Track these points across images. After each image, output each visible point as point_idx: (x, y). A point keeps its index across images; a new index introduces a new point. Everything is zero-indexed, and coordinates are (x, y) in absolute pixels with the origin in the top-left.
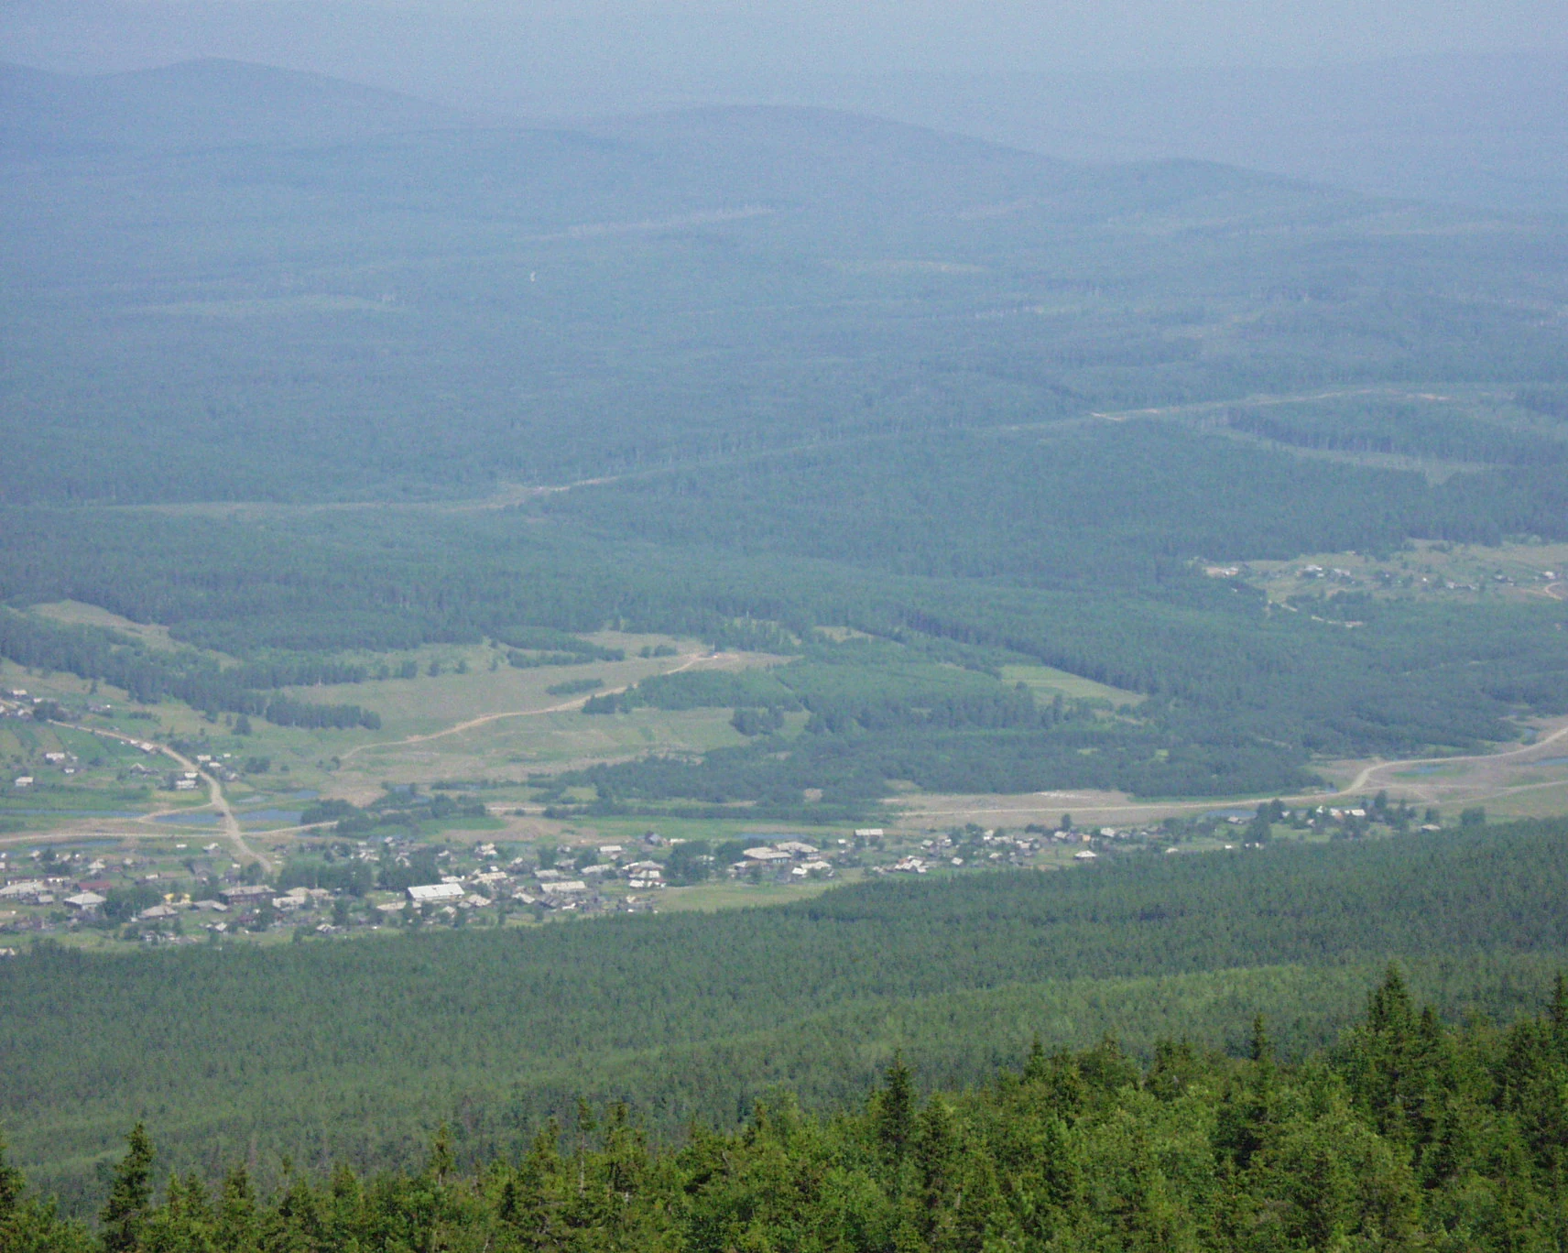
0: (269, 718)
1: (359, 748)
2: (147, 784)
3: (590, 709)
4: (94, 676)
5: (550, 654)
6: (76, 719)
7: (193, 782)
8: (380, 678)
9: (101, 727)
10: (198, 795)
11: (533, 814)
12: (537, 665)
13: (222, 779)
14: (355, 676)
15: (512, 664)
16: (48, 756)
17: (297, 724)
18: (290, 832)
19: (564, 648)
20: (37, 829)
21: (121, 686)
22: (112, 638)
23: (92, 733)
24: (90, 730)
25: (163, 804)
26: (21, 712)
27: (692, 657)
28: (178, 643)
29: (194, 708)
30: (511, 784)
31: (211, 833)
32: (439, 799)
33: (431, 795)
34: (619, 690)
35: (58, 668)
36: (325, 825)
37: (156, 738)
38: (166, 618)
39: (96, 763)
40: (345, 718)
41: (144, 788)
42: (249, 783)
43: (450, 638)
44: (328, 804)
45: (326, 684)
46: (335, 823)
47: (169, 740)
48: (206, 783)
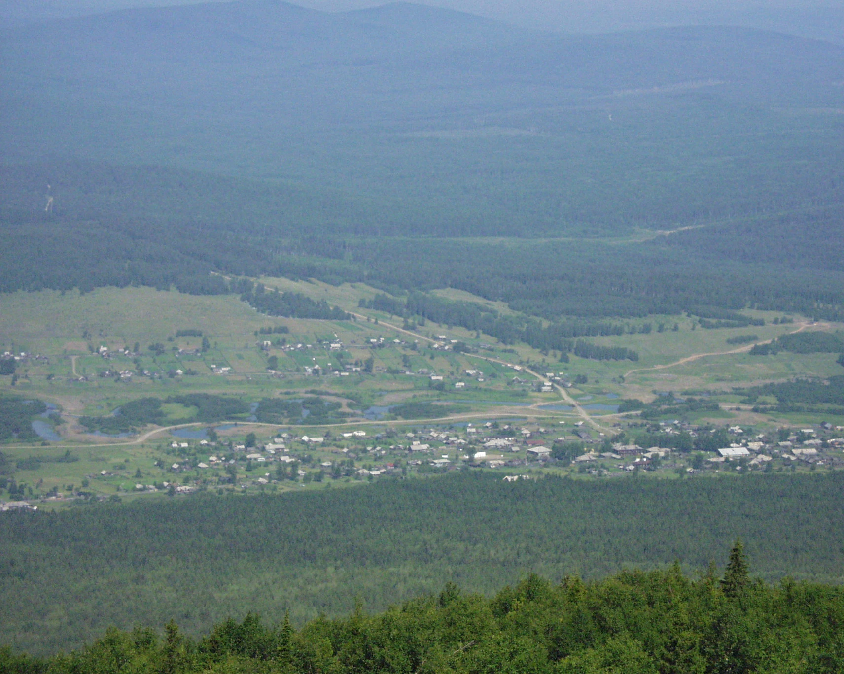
0: (576, 354)
1: (631, 371)
2: (527, 389)
3: (756, 351)
4: (475, 329)
5: (723, 321)
6: (476, 352)
7: (550, 388)
8: (631, 333)
9: (490, 356)
10: (553, 395)
11: (746, 410)
12: (717, 327)
13: (564, 386)
14: (618, 332)
15: (703, 326)
16: (467, 371)
17: (592, 357)
18: (612, 416)
19: (728, 318)
20: (478, 411)
21: (492, 335)
22: (480, 309)
23: (486, 360)
24: (485, 358)
25: (539, 399)
26: (446, 348)
27: (802, 325)
28: (516, 312)
29: (534, 348)
30: (725, 393)
31: (573, 416)
32: (690, 400)
33: (685, 398)
34: (768, 342)
35: (455, 324)
36: (633, 413)
37: (521, 363)
38: (506, 298)
39: (493, 376)
40: (618, 354)
41: (524, 390)
42: (580, 389)
43: (663, 311)
44: (630, 401)
45: (602, 335)
46: (639, 412)
47: (527, 365)
48: (556, 389)
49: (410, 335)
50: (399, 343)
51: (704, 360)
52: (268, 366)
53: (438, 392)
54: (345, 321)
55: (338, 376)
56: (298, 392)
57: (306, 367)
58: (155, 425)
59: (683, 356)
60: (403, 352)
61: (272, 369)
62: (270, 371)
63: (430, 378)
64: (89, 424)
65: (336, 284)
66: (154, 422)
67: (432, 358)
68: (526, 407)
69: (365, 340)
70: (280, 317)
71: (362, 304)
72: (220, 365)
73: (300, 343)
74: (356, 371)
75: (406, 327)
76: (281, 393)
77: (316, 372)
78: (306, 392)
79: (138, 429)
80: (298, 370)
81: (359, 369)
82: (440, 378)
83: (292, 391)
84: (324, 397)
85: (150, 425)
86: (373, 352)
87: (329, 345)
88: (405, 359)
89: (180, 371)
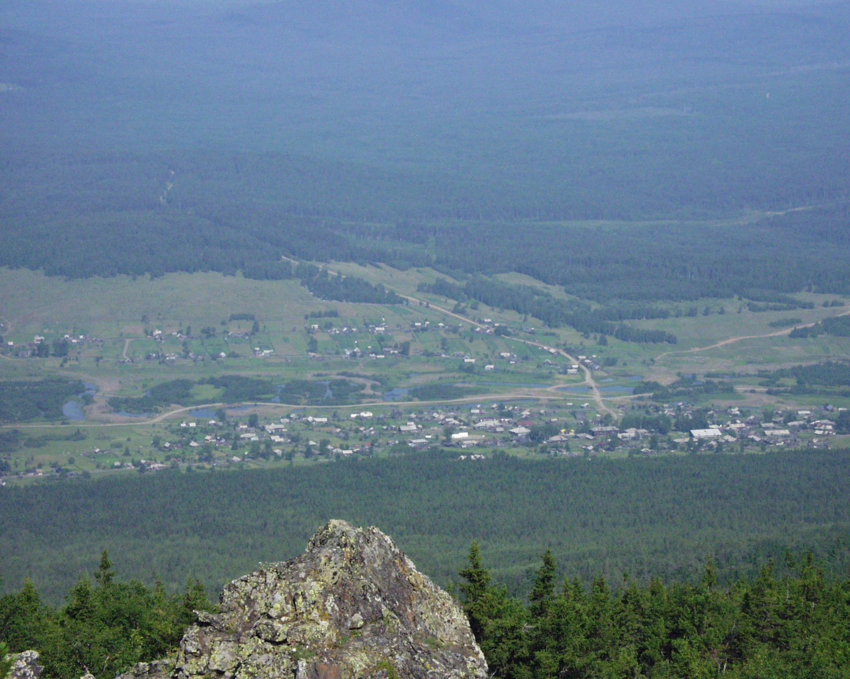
0: (617, 336)
1: (665, 354)
2: (553, 371)
3: (793, 335)
4: (526, 313)
5: (771, 304)
6: (516, 335)
7: (576, 370)
8: (677, 316)
9: (529, 339)
10: (579, 377)
11: (761, 392)
12: (764, 310)
13: (591, 368)
14: (664, 315)
15: (750, 310)
16: (502, 354)
17: (632, 340)
18: (627, 398)
19: (780, 301)
20: (496, 392)
21: (540, 319)
22: (535, 292)
23: (524, 343)
24: (523, 341)
25: (561, 381)
26: (488, 331)
28: (569, 295)
29: (577, 331)
30: (747, 375)
31: (585, 397)
32: (708, 383)
33: (704, 380)
34: (811, 325)
35: (507, 308)
36: (646, 395)
37: (557, 346)
38: (564, 282)
39: (526, 358)
40: (657, 338)
41: (550, 372)
42: (606, 372)
43: (716, 295)
44: (647, 384)
45: (648, 319)
46: (651, 394)
47: (564, 347)
48: (583, 371)
49: (457, 318)
50: (443, 327)
51: (742, 343)
52: (309, 349)
53: (466, 374)
54: (397, 305)
55: (374, 359)
56: (331, 374)
57: (346, 350)
58: (178, 406)
59: (722, 339)
60: (444, 335)
61: (312, 352)
62: (310, 353)
63: (463, 360)
64: (116, 404)
65: (402, 269)
66: (178, 403)
67: (471, 341)
68: (544, 389)
69: (411, 323)
70: (334, 302)
71: (421, 288)
72: (262, 348)
73: (346, 327)
74: (394, 354)
75: (456, 311)
76: (314, 375)
77: (354, 355)
78: (338, 374)
79: (159, 408)
80: (337, 353)
81: (396, 352)
82: (473, 361)
83: (324, 372)
84: (352, 379)
85: (173, 405)
86: (415, 335)
87: (374, 329)
88: (444, 342)
89: (223, 354)
